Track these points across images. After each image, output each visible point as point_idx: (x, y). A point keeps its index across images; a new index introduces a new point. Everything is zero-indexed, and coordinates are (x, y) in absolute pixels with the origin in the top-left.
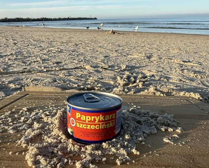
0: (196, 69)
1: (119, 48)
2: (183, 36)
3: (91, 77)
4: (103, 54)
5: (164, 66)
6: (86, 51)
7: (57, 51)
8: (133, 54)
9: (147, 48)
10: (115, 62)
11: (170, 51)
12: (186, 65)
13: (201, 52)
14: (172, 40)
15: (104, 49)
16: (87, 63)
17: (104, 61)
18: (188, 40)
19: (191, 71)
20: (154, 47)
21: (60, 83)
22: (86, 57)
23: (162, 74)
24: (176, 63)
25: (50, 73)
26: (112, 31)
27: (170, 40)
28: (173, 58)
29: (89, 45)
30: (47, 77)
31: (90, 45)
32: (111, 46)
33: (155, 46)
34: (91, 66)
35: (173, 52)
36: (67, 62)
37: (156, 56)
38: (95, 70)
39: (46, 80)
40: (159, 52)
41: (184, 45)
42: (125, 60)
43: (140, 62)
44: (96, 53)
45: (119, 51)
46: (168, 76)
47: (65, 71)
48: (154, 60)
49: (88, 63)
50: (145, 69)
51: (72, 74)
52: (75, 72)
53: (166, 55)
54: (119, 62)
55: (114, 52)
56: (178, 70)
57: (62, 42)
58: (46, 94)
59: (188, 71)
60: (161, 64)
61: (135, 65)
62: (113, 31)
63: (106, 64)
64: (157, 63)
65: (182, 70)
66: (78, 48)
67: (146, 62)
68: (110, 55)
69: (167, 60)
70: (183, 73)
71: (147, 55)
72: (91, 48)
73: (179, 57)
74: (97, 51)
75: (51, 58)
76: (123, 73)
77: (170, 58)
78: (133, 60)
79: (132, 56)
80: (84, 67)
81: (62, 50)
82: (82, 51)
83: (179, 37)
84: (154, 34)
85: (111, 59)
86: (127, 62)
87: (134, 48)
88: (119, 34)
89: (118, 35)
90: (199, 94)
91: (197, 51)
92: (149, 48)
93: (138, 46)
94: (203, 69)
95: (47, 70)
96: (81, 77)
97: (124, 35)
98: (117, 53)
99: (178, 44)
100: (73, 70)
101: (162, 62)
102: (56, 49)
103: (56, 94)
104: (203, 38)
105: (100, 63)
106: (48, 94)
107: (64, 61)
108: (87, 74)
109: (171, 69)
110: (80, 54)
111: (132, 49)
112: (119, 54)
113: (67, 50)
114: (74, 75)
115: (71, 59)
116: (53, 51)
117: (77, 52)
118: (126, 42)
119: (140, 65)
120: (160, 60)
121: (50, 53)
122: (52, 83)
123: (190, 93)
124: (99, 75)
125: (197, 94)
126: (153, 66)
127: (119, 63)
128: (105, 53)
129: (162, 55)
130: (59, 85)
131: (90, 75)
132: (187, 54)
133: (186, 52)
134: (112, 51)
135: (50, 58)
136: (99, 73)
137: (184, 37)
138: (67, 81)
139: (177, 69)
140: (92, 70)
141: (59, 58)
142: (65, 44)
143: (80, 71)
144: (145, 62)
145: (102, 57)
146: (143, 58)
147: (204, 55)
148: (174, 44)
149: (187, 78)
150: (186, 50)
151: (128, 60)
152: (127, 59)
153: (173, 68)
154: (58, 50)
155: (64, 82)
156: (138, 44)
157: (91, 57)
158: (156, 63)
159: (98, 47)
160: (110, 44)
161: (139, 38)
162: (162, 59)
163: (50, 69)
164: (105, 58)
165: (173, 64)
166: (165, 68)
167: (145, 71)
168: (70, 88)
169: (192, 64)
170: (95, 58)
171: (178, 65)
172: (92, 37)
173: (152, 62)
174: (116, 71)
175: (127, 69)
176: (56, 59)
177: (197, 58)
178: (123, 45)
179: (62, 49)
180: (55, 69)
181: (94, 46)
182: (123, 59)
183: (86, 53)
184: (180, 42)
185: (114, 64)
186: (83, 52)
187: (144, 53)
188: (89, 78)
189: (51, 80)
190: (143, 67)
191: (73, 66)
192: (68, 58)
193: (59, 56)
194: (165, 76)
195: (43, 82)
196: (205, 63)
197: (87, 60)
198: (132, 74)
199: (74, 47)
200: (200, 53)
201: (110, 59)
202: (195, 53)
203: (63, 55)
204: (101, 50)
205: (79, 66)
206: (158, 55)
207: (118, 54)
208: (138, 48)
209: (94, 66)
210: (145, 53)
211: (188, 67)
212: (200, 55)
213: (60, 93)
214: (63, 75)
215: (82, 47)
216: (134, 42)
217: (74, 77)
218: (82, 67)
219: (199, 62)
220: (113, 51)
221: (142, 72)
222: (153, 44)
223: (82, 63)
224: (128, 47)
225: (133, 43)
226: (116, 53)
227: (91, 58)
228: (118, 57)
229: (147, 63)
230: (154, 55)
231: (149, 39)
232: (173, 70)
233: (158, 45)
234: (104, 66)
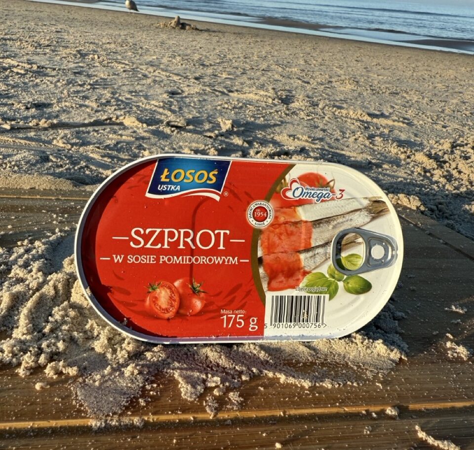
0: (400, 136)
1: (202, 71)
2: (360, 48)
3: (145, 150)
4: (162, 85)
5: (326, 124)
6: (115, 74)
7: (27, 70)
8: (244, 90)
9: (276, 76)
10: (201, 110)
11: (333, 84)
12: (376, 124)
13: (407, 93)
14: (334, 57)
15: (163, 70)
16: (125, 108)
17: (171, 106)
18: (374, 60)
19: (390, 141)
20: (294, 72)
21: (61, 166)
22: (119, 91)
23: (323, 146)
24: (352, 117)
25: (24, 136)
26: (176, 20)
27: (330, 56)
28: (343, 105)
29: (119, 57)
30: (20, 148)
31: (123, 57)
32: (182, 65)
33: (296, 69)
34: (140, 120)
35: (342, 89)
36: (67, 104)
37: (301, 97)
38: (152, 130)
39: (15, 155)
40: (308, 87)
41: (364, 70)
42: (226, 106)
43: (264, 111)
44: (144, 82)
45: (206, 80)
46: (338, 151)
47: (67, 131)
48: (301, 109)
49: (128, 109)
50: (281, 132)
51: (89, 140)
52: (95, 134)
53: (327, 97)
54: (211, 110)
55: (193, 80)
56: (360, 137)
57: (36, 45)
58: (29, 195)
59: (384, 140)
60: (318, 118)
61: (252, 119)
62: (181, 21)
63: (178, 113)
64: (308, 118)
65: (371, 137)
66: (88, 65)
67: (280, 113)
68: (183, 89)
69: (330, 109)
70: (374, 145)
71: (279, 93)
72: (128, 67)
73: (359, 102)
74: (145, 76)
75: (15, 92)
76: (227, 140)
77: (337, 104)
78: (246, 107)
79: (242, 96)
80: (118, 121)
81: (43, 68)
82: (102, 74)
83: (351, 48)
84: (289, 38)
85: (188, 99)
86: (233, 112)
87: (243, 73)
88: (196, 29)
89: (195, 32)
90: (417, 198)
91: (396, 90)
92: (281, 75)
93: (253, 69)
94: (416, 135)
95: (11, 125)
96: (117, 147)
97: (210, 33)
98: (201, 86)
99: (350, 69)
100: (90, 129)
101: (320, 116)
102: (23, 65)
103: (60, 197)
104: (407, 57)
105: (161, 110)
106: (38, 197)
107: (58, 102)
108: (132, 143)
109: (344, 133)
110: (97, 81)
111: (237, 76)
112: (208, 89)
113: (59, 70)
114: (97, 143)
115: (77, 97)
116: (15, 70)
117: (89, 76)
118: (219, 55)
119: (266, 120)
120: (314, 109)
121: (7, 77)
122: (39, 166)
123: (397, 195)
124: (165, 146)
125: (414, 199)
126: (298, 125)
127: (211, 113)
128: (168, 82)
129: (317, 94)
130: (58, 170)
131: (141, 145)
132: (375, 97)
133: (373, 90)
134: (186, 77)
135: (13, 91)
136: (163, 139)
137: (362, 51)
138: (81, 160)
139: (358, 133)
140: (142, 129)
141: (39, 91)
142: (48, 51)
143: (109, 132)
144: (277, 112)
145: (161, 94)
146: (270, 101)
147: (413, 101)
148: (340, 67)
149: (383, 158)
150: (371, 86)
151: (233, 106)
152: (231, 104)
153: (349, 131)
154: (30, 66)
155: (74, 163)
156: (252, 63)
157: (134, 94)
158: (305, 117)
159: (146, 64)
160: (178, 58)
161: (252, 45)
162: (317, 105)
163: (21, 123)
164: (171, 97)
165: (346, 121)
166: (328, 131)
167: (280, 136)
168: (92, 178)
169: (390, 123)
170: (142, 96)
171: (359, 124)
172: (122, 34)
173: (294, 113)
174: (209, 134)
175: (235, 129)
176: (32, 94)
177: (400, 108)
178: (213, 64)
179: (43, 64)
180: (37, 124)
181: (134, 60)
182: (220, 103)
183: (115, 79)
184: (355, 62)
185: (198, 115)
186: (106, 77)
187: (270, 88)
188: (139, 152)
189: (33, 155)
190: (275, 125)
191: (87, 116)
192: (65, 92)
193: (37, 85)
194: (333, 150)
195: (10, 162)
196: (418, 122)
197: (122, 101)
198: (250, 143)
199: (77, 61)
200: (405, 95)
201: (184, 99)
202: (394, 93)
203: (48, 83)
204: (154, 74)
205: (105, 117)
206: (308, 97)
207: (204, 88)
208: (253, 74)
209: (146, 119)
210: (274, 89)
211: (382, 129)
212: (406, 100)
213: (71, 193)
214: (64, 143)
215: (100, 63)
216: (240, 55)
217: (98, 148)
218: (114, 119)
219: (405, 119)
220: (189, 79)
221: (275, 138)
222: (289, 65)
223: (110, 109)
224: (227, 70)
225: (238, 58)
226: (199, 84)
227: (132, 96)
228: (206, 97)
229: (283, 115)
230: (297, 96)
231: (277, 51)
232: (349, 137)
233: (303, 67)
234: (175, 122)
